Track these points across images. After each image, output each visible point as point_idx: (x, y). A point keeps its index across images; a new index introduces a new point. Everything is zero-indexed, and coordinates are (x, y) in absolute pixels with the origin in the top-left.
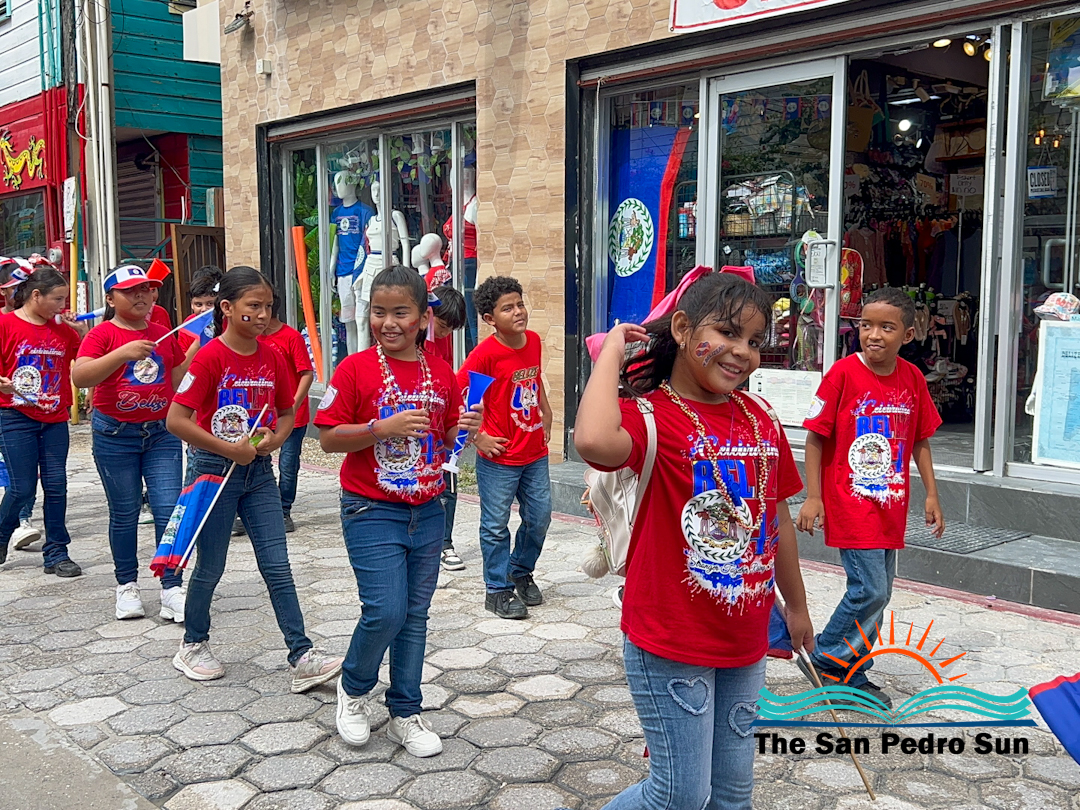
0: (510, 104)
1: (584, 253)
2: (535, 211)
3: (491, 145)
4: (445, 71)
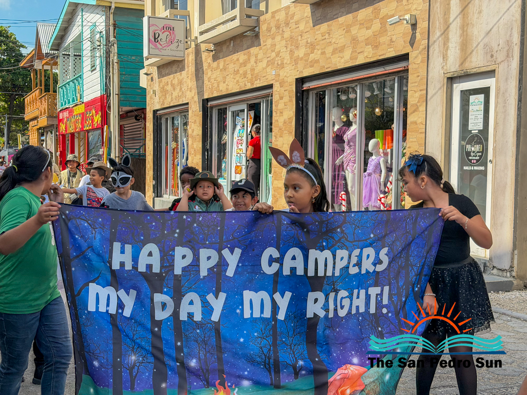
1: (209, 154)
2: (198, 141)
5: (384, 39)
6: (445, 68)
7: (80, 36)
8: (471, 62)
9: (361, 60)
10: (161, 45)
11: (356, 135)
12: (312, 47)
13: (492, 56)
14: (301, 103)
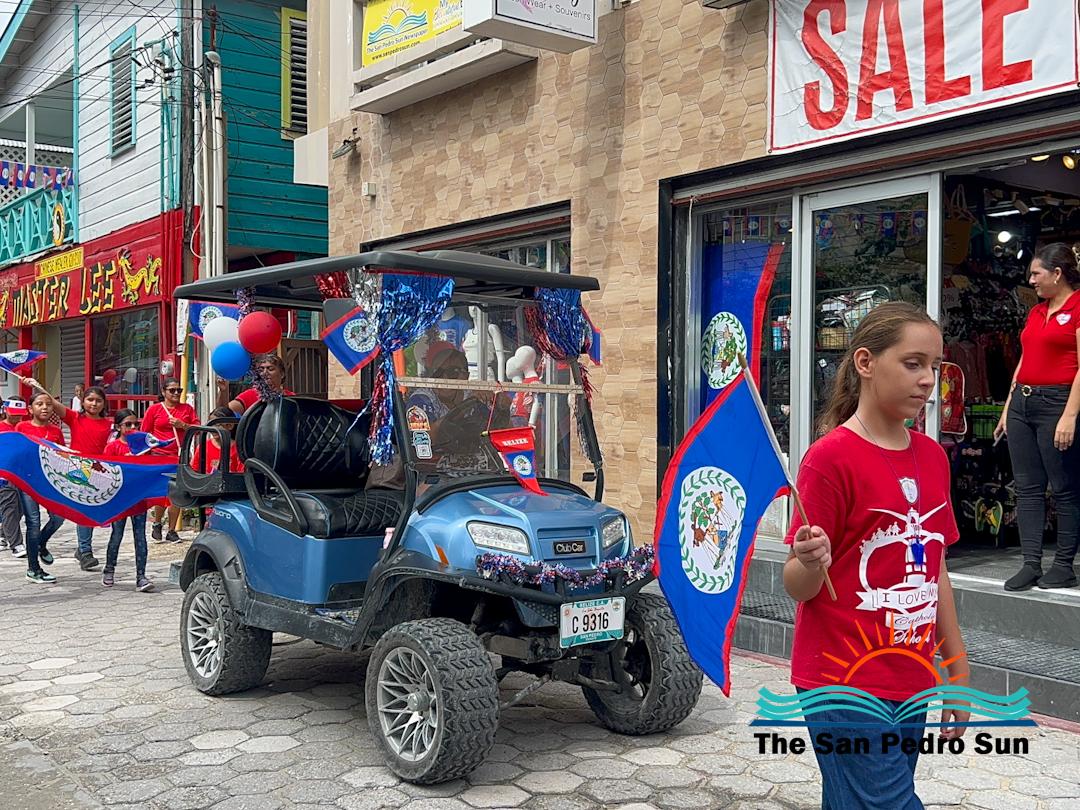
0: (604, 222)
1: (676, 365)
2: (628, 324)
3: (585, 262)
4: (541, 192)
7: (66, 77)
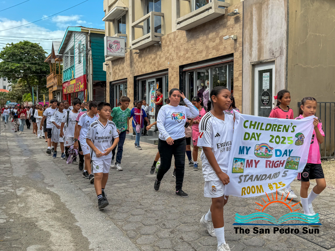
4: (125, 76)
5: (221, 47)
6: (251, 60)
7: (73, 47)
8: (263, 57)
9: (210, 57)
10: (113, 50)
11: (208, 92)
12: (187, 51)
13: (273, 54)
14: (182, 77)
